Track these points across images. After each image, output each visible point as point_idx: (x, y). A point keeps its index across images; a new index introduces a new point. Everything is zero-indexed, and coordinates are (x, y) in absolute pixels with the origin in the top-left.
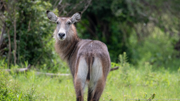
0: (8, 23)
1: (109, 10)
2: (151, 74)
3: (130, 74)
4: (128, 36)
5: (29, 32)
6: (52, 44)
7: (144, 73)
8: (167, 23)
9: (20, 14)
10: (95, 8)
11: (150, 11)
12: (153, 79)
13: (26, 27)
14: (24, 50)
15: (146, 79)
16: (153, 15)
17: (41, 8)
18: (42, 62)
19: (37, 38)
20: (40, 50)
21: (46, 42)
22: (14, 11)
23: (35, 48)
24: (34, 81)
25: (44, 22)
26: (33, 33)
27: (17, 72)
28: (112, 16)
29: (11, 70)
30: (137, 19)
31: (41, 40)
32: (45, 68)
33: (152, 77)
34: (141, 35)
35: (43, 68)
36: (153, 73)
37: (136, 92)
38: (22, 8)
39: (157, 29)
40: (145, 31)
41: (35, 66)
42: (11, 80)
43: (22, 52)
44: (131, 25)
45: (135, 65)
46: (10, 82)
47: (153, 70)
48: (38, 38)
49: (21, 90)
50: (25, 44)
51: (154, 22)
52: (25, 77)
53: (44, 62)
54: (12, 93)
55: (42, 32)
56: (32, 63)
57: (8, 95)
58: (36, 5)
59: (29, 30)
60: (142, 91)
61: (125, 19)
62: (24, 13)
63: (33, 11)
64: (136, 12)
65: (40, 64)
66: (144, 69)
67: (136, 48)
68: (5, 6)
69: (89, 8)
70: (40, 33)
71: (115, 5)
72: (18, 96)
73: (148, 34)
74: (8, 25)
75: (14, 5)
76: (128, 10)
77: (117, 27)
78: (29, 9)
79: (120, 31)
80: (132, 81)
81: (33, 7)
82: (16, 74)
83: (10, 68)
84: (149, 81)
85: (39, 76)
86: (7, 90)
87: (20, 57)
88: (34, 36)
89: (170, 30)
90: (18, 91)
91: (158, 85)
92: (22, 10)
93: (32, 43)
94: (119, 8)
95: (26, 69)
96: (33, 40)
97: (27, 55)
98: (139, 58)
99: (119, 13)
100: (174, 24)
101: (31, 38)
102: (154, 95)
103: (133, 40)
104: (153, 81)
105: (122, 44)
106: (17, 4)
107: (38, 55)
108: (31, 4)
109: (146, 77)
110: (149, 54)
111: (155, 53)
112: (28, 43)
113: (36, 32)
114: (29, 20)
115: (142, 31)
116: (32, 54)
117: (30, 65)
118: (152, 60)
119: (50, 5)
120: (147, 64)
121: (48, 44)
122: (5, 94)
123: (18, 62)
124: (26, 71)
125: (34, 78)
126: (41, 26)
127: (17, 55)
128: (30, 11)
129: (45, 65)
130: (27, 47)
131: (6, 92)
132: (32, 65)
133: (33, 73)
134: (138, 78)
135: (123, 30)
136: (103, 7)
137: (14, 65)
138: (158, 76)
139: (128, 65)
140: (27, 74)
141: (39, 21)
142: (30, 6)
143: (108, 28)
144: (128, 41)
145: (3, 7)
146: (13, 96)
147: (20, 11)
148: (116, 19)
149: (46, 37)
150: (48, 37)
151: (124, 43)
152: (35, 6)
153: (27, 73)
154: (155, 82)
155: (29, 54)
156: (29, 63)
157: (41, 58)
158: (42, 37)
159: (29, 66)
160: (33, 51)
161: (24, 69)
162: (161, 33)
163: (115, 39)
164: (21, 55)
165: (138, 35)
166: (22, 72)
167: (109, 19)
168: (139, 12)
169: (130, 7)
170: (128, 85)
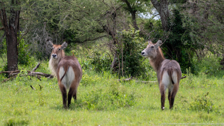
0: (118, 51)
1: (180, 41)
2: (206, 80)
3: (193, 80)
4: (192, 57)
5: (131, 56)
6: (145, 63)
7: (202, 79)
8: (215, 48)
9: (125, 45)
10: (171, 40)
11: (204, 41)
12: (208, 83)
13: (129, 53)
15: (203, 83)
16: (207, 44)
17: (138, 41)
18: (139, 75)
19: (135, 59)
20: (138, 67)
21: (141, 62)
22: (121, 44)
23: (134, 66)
24: (135, 86)
25: (140, 50)
26: (133, 57)
27: (124, 81)
28: (182, 45)
29: (120, 80)
30: (197, 47)
31: (138, 61)
32: (141, 78)
33: (207, 82)
34: (200, 56)
35: (140, 78)
36: (207, 79)
37: (198, 91)
38: (126, 41)
39: (209, 52)
40: (202, 53)
41: (135, 77)
42: (121, 86)
44: (193, 50)
45: (197, 74)
46: (120, 87)
47: (208, 77)
49: (127, 92)
50: (129, 63)
51: (207, 48)
52: (129, 84)
53: (141, 74)
54: (121, 94)
55: (139, 56)
56: (133, 75)
57: (119, 95)
58: (135, 40)
59: (131, 55)
60: (201, 91)
61: (189, 46)
62: (128, 44)
63: (133, 44)
64: (196, 42)
65: (138, 75)
66: (202, 77)
67: (196, 64)
68: (116, 41)
69: (167, 40)
70: (138, 57)
71: (183, 38)
72: (125, 96)
73: (204, 55)
74: (118, 52)
75: (121, 40)
76: (191, 41)
77: (185, 51)
78: (130, 42)
79: (187, 54)
80: (195, 85)
81: (133, 41)
82: (124, 82)
83: (120, 79)
84: (205, 84)
85: (138, 83)
87: (126, 72)
88: (134, 59)
89: (218, 53)
90: (125, 92)
91: (211, 86)
93: (133, 63)
94: (185, 40)
95: (130, 79)
96: (134, 61)
98: (199, 71)
99: (186, 43)
100: (220, 48)
101: (132, 60)
102: (208, 93)
103: (195, 59)
104: (208, 84)
105: (188, 62)
106: (123, 39)
107: (136, 70)
108: (132, 39)
109: (203, 82)
110: (205, 68)
111: (208, 67)
112: (130, 63)
113: (135, 56)
114: (130, 49)
115: (200, 53)
116: (133, 69)
117: (132, 76)
118: (207, 72)
119: (143, 39)
120: (203, 74)
121: (143, 63)
122: (117, 95)
123: (125, 75)
124: (130, 80)
126: (138, 52)
127: (124, 71)
128: (131, 44)
129: (141, 76)
130: (130, 65)
131: (118, 93)
132: (133, 76)
133: (134, 81)
134: (198, 83)
135: (188, 54)
136: (176, 40)
137: (122, 77)
138: (210, 81)
139: (192, 75)
141: (137, 49)
143: (179, 52)
144: (192, 61)
145: (115, 41)
146: (122, 96)
147: (125, 44)
148: (184, 47)
149: (141, 59)
150: (142, 59)
151: (190, 61)
154: (209, 85)
155: (131, 70)
157: (139, 72)
158: (139, 59)
159: (131, 77)
160: (133, 68)
161: (128, 79)
162: (212, 55)
163: (184, 59)
165: (198, 56)
166: (127, 81)
167: (180, 47)
168: (198, 42)
169: (192, 39)
170: (192, 87)
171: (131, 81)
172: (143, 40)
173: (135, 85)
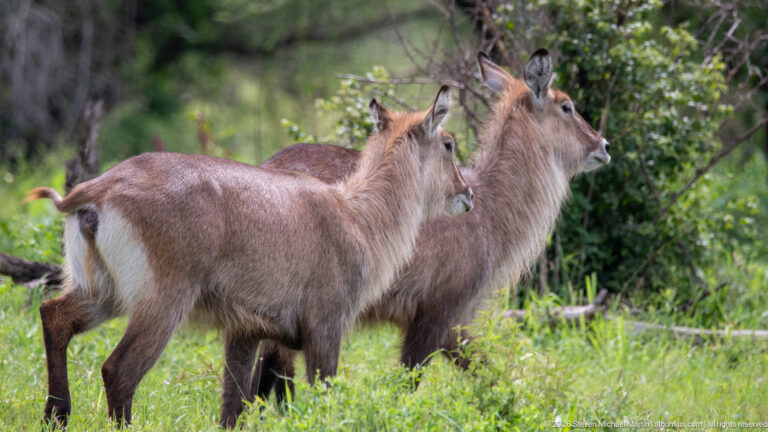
6: (696, 203)
9: (565, 77)
14: (582, 230)
17: (652, 55)
18: (657, 282)
19: (633, 177)
20: (648, 229)
21: (673, 197)
23: (625, 221)
24: (624, 361)
25: (664, 112)
26: (620, 158)
27: (554, 324)
29: (527, 313)
31: (651, 188)
32: (668, 307)
35: (659, 306)
38: (571, 53)
41: (626, 296)
42: (529, 354)
43: (570, 240)
46: (524, 363)
48: (641, 179)
49: (571, 397)
50: (586, 203)
52: (583, 343)
53: (666, 278)
54: (533, 407)
55: (656, 153)
56: (615, 284)
57: (518, 417)
58: (632, 42)
62: (582, 73)
63: (617, 69)
65: (649, 287)
68: (502, 45)
70: (649, 158)
78: (600, 60)
81: (620, 49)
82: (547, 330)
83: (521, 306)
85: (645, 340)
86: (512, 393)
87: (564, 260)
88: (623, 171)
90: (560, 402)
92: (571, 61)
93: (612, 199)
95: (590, 308)
96: (619, 188)
97: (595, 250)
101: (611, 179)
106: (551, 38)
107: (638, 249)
108: (612, 39)
112: (596, 199)
113: (632, 156)
114: (600, 104)
116: (615, 245)
117: (604, 292)
119: (690, 39)
121: (683, 205)
122: (505, 413)
123: (556, 280)
124: (590, 317)
125: (620, 345)
126: (653, 128)
127: (551, 254)
128: (607, 68)
129: (670, 293)
130: (593, 214)
131: (511, 402)
132: (612, 291)
133: (619, 325)
137: (540, 294)
140: (591, 329)
141: (645, 106)
142: (606, 43)
145: (495, 50)
146: (537, 421)
147: (563, 68)
149: (671, 176)
150: (680, 176)
152: (629, 47)
153: (593, 324)
155: (600, 246)
156: (602, 283)
157: (654, 262)
158: (656, 174)
159: (600, 299)
160: (615, 233)
161: (580, 311)
164: (566, 252)
166: (572, 324)
171: (599, 326)
172: (688, 47)
173: (627, 350)
